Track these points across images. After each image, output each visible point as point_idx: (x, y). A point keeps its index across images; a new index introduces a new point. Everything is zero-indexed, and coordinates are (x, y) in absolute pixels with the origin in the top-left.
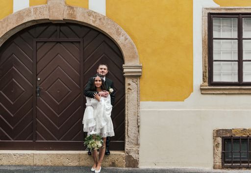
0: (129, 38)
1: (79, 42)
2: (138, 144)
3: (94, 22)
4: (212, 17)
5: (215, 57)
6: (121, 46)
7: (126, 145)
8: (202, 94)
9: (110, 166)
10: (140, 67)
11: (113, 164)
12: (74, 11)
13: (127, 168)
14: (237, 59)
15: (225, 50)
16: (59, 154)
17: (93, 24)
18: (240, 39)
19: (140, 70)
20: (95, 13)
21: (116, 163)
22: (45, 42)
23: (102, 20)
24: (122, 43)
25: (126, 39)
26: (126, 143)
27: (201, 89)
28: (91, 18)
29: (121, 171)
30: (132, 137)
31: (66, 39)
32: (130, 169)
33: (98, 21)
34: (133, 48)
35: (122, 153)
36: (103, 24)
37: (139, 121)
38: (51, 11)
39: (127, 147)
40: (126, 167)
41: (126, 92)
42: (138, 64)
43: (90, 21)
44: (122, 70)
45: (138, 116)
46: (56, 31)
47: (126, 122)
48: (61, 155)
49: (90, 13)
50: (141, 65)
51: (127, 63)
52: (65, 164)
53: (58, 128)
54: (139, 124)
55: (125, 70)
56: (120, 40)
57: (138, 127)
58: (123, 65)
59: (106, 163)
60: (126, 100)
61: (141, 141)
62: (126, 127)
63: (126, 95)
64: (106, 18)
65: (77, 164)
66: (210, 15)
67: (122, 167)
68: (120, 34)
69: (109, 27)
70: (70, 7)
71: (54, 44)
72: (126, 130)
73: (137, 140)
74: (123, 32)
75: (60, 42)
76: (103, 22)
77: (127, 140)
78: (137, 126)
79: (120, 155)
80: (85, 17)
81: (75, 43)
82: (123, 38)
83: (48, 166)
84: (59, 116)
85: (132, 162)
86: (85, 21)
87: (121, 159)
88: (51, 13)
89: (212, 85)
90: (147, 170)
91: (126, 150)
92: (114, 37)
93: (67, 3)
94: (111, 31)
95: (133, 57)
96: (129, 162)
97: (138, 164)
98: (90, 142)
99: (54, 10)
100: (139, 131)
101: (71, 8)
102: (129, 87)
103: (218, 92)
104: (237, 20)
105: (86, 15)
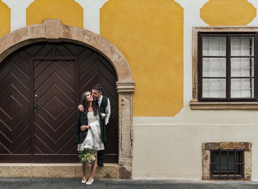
0: (123, 56)
1: (75, 60)
2: (131, 157)
3: (89, 41)
4: (202, 36)
5: (204, 74)
6: (115, 64)
7: (120, 158)
8: (192, 109)
9: (105, 177)
10: (133, 84)
11: (108, 176)
12: (69, 30)
13: (121, 180)
14: (225, 76)
15: (213, 68)
16: (56, 167)
17: (88, 43)
18: (228, 57)
19: (133, 87)
20: (89, 32)
21: (111, 174)
22: (42, 60)
23: (97, 39)
24: (116, 61)
25: (120, 57)
26: (120, 156)
27: (191, 105)
28: (86, 37)
29: (116, 183)
30: (125, 150)
31: (62, 58)
32: (124, 180)
33: (92, 40)
34: (126, 66)
35: (116, 166)
36: (97, 42)
37: (132, 135)
38: (47, 30)
39: (121, 159)
40: (120, 178)
41: (120, 108)
42: (131, 81)
43: (85, 40)
44: (116, 86)
45: (131, 131)
46: (52, 49)
47: (120, 136)
48: (58, 168)
49: (85, 32)
50: (134, 82)
51: (121, 80)
52: (62, 176)
53: (55, 142)
54: (132, 138)
55: (119, 87)
56: (114, 58)
57: (132, 140)
58: (117, 82)
59: (102, 175)
60: (120, 115)
61: (134, 154)
62: (120, 140)
63: (120, 111)
64: (100, 37)
65: (73, 176)
66: (200, 34)
67: (116, 178)
68: (114, 53)
69: (103, 45)
70: (65, 26)
71: (50, 62)
72: (120, 144)
73: (131, 153)
74: (117, 50)
75: (56, 61)
76: (98, 40)
77: (120, 153)
78: (130, 140)
79: (114, 167)
80: (80, 35)
81: (70, 61)
82: (117, 56)
83: (46, 178)
84: (55, 131)
85: (126, 174)
86: (80, 40)
87: (115, 170)
88: (47, 32)
89: (201, 101)
90: (140, 181)
91: (119, 163)
92: (108, 55)
93: (63, 23)
94: (105, 50)
95: (127, 74)
96: (123, 173)
97: (131, 175)
98: (85, 156)
99: (50, 29)
100: (132, 145)
101: (67, 27)
102: (123, 103)
103: (207, 108)
104: (225, 39)
105: (81, 34)
